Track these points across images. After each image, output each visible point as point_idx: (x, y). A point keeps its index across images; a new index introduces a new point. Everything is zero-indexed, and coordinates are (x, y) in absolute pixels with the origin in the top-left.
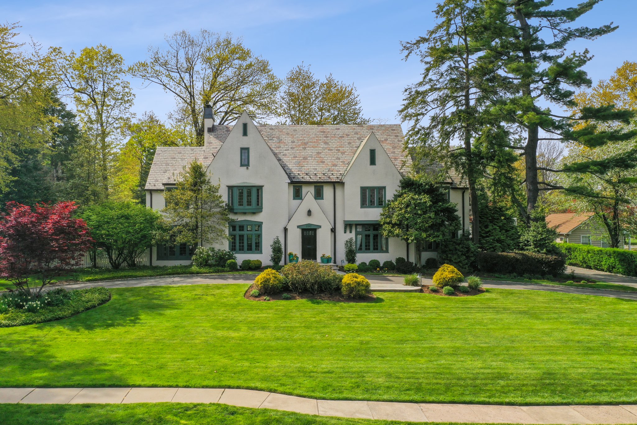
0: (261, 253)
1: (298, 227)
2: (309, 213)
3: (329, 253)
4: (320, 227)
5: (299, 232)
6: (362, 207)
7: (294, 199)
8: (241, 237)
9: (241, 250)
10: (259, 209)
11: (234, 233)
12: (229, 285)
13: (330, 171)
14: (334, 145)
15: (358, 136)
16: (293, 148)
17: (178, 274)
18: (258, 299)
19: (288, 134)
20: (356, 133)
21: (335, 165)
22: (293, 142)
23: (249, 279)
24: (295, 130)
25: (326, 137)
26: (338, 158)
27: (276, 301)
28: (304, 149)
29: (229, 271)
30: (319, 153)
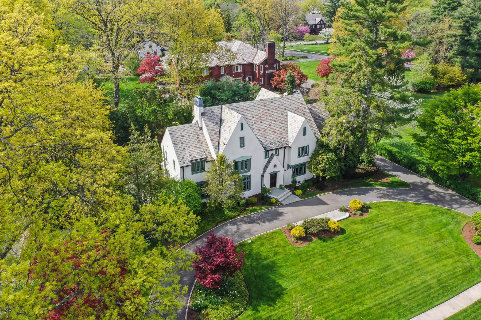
0: (250, 189)
1: (269, 174)
2: (275, 166)
3: (282, 183)
4: (278, 172)
5: (269, 176)
6: (298, 157)
7: (265, 158)
10: (250, 168)
12: (272, 233)
13: (281, 138)
14: (275, 117)
15: (284, 107)
16: (255, 123)
17: (225, 220)
18: (298, 244)
19: (247, 110)
20: (282, 105)
21: (282, 134)
22: (253, 117)
23: (270, 220)
24: (250, 106)
25: (268, 110)
26: (281, 128)
27: (307, 243)
28: (261, 122)
29: (245, 210)
30: (270, 125)
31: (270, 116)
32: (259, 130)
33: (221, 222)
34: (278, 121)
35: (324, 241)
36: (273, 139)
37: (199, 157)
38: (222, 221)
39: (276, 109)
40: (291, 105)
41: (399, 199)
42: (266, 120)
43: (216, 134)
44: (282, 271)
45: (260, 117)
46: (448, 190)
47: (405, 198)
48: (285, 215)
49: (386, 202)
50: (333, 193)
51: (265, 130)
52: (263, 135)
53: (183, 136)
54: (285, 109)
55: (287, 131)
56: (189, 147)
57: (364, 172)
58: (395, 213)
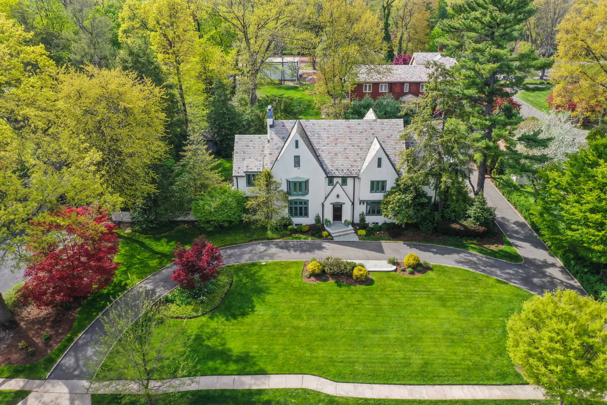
0: (308, 217)
1: (331, 204)
2: (338, 196)
3: (349, 219)
4: (344, 204)
5: (331, 206)
6: (371, 192)
7: (329, 185)
8: (296, 208)
9: (296, 215)
10: (306, 192)
11: (291, 206)
12: (292, 262)
13: (352, 166)
14: (356, 141)
15: (372, 131)
16: (328, 144)
17: (261, 239)
18: (309, 280)
19: (325, 129)
20: (372, 129)
21: (355, 161)
22: (328, 137)
23: (303, 251)
24: (330, 126)
25: (351, 132)
26: (358, 154)
27: (318, 282)
28: (336, 144)
29: (290, 235)
30: (345, 149)
31: (351, 139)
32: (330, 153)
33: (256, 240)
34: (358, 146)
35: (340, 285)
36: (342, 165)
37: (256, 170)
38: (258, 239)
39: (362, 132)
40: (383, 130)
41: (483, 271)
42: (342, 143)
43: (277, 149)
44: (268, 297)
45: (337, 139)
46: (573, 279)
47: (492, 272)
48: (324, 250)
49: (459, 269)
50: (405, 244)
51: (336, 154)
52: (331, 159)
53: (248, 146)
54: (373, 134)
55: (364, 159)
56: (250, 158)
57: (462, 229)
58: (459, 283)
